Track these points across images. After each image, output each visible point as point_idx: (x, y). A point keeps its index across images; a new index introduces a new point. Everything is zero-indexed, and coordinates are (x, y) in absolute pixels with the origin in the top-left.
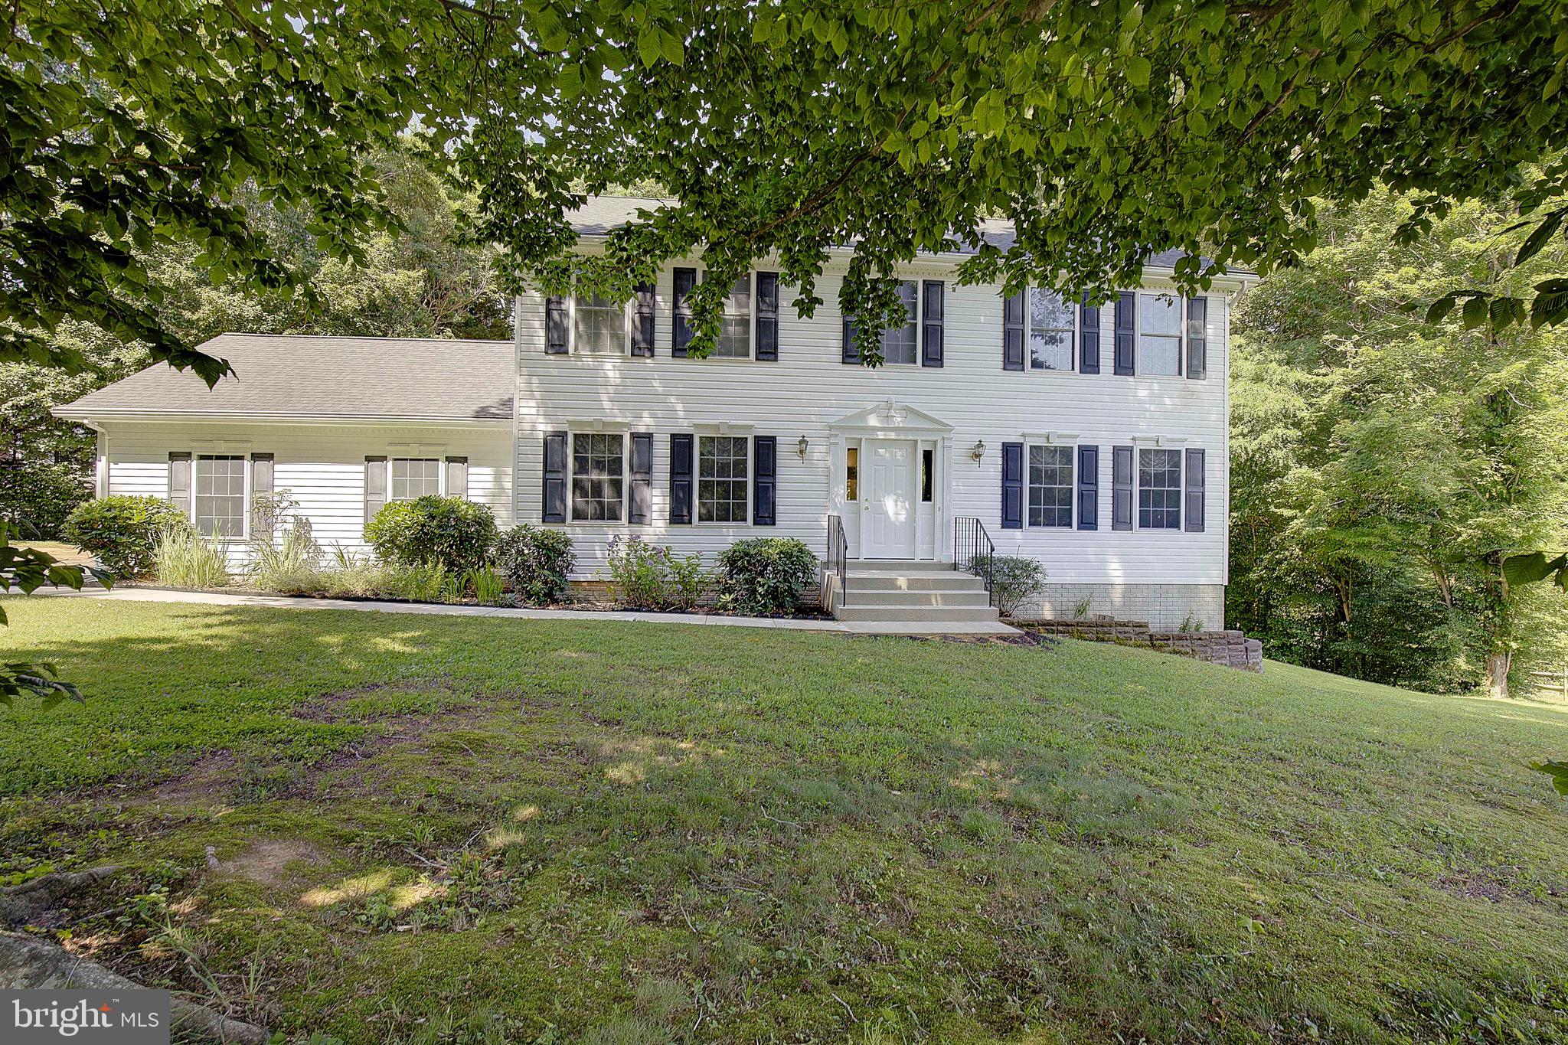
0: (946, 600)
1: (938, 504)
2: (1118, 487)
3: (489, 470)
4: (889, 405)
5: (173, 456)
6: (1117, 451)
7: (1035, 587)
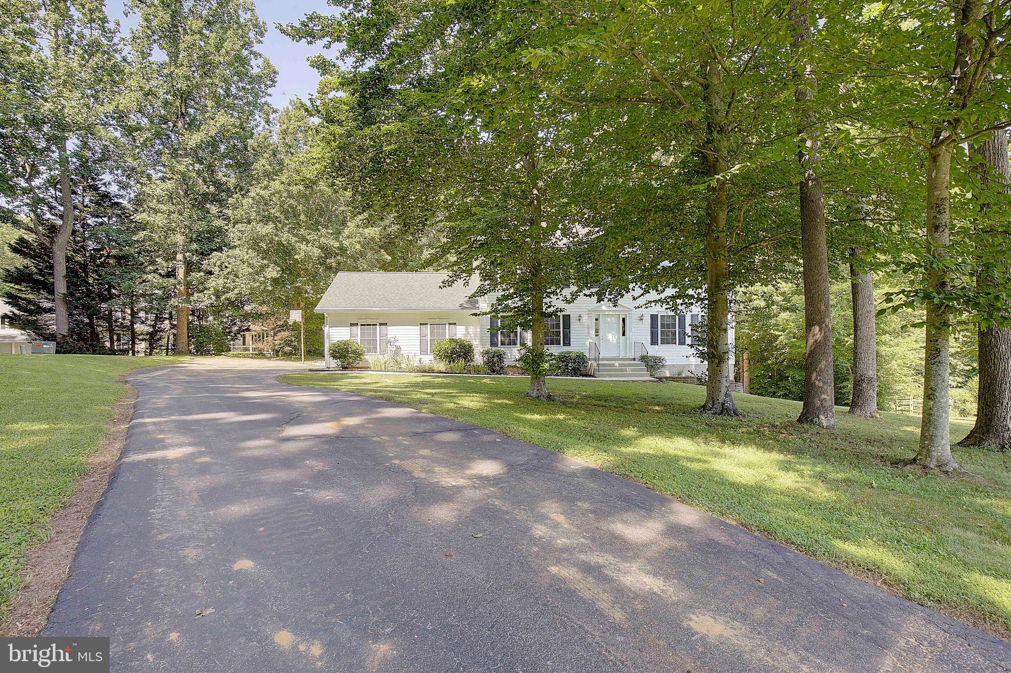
0: (633, 370)
1: (628, 337)
3: (464, 327)
5: (352, 325)
7: (663, 366)
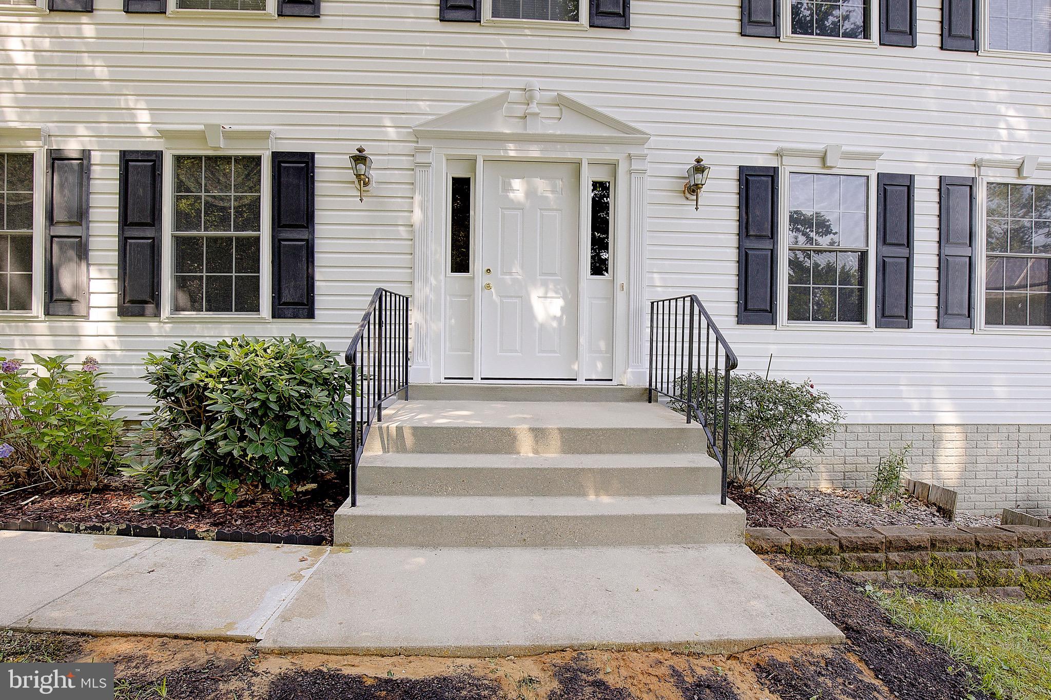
1: (621, 278)
2: (948, 250)
4: (528, 94)
6: (946, 186)
